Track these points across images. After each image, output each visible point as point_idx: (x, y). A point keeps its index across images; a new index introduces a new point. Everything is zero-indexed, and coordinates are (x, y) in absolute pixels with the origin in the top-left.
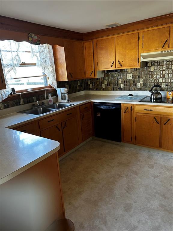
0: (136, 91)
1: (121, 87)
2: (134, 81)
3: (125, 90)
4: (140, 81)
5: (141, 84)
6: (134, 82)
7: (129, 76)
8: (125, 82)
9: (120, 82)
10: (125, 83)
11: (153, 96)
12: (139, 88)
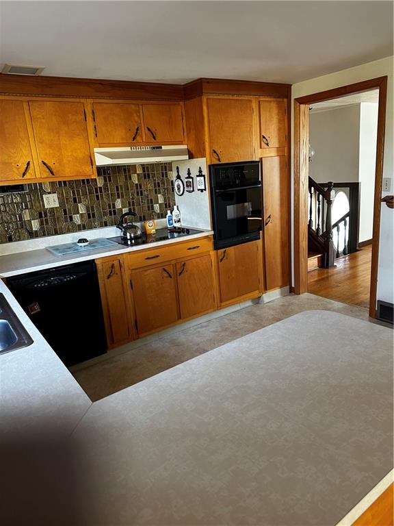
0: (73, 232)
1: (31, 228)
2: (65, 211)
3: (44, 235)
4: (78, 209)
5: (82, 215)
6: (65, 213)
7: (51, 200)
8: (42, 215)
9: (27, 217)
10: (40, 216)
11: (128, 234)
12: (79, 226)
